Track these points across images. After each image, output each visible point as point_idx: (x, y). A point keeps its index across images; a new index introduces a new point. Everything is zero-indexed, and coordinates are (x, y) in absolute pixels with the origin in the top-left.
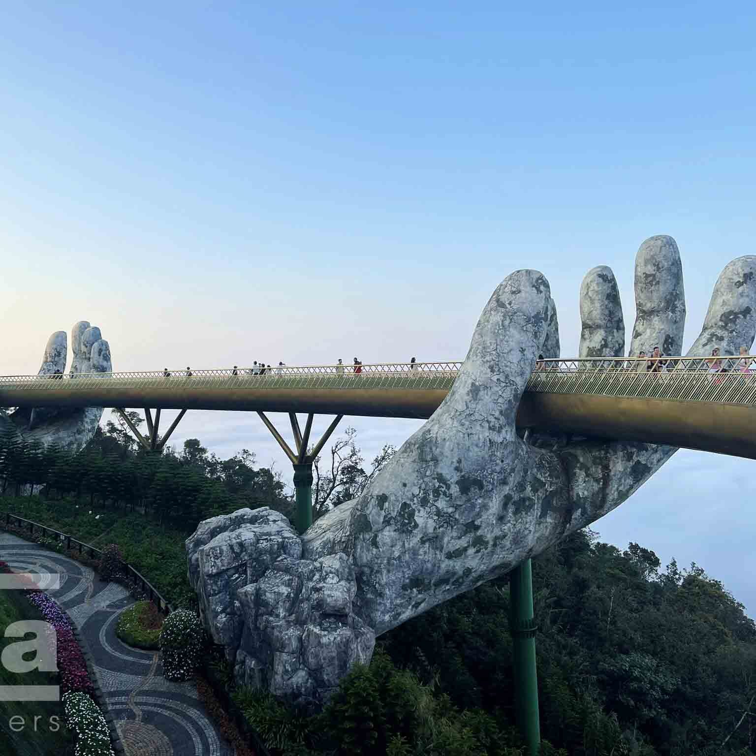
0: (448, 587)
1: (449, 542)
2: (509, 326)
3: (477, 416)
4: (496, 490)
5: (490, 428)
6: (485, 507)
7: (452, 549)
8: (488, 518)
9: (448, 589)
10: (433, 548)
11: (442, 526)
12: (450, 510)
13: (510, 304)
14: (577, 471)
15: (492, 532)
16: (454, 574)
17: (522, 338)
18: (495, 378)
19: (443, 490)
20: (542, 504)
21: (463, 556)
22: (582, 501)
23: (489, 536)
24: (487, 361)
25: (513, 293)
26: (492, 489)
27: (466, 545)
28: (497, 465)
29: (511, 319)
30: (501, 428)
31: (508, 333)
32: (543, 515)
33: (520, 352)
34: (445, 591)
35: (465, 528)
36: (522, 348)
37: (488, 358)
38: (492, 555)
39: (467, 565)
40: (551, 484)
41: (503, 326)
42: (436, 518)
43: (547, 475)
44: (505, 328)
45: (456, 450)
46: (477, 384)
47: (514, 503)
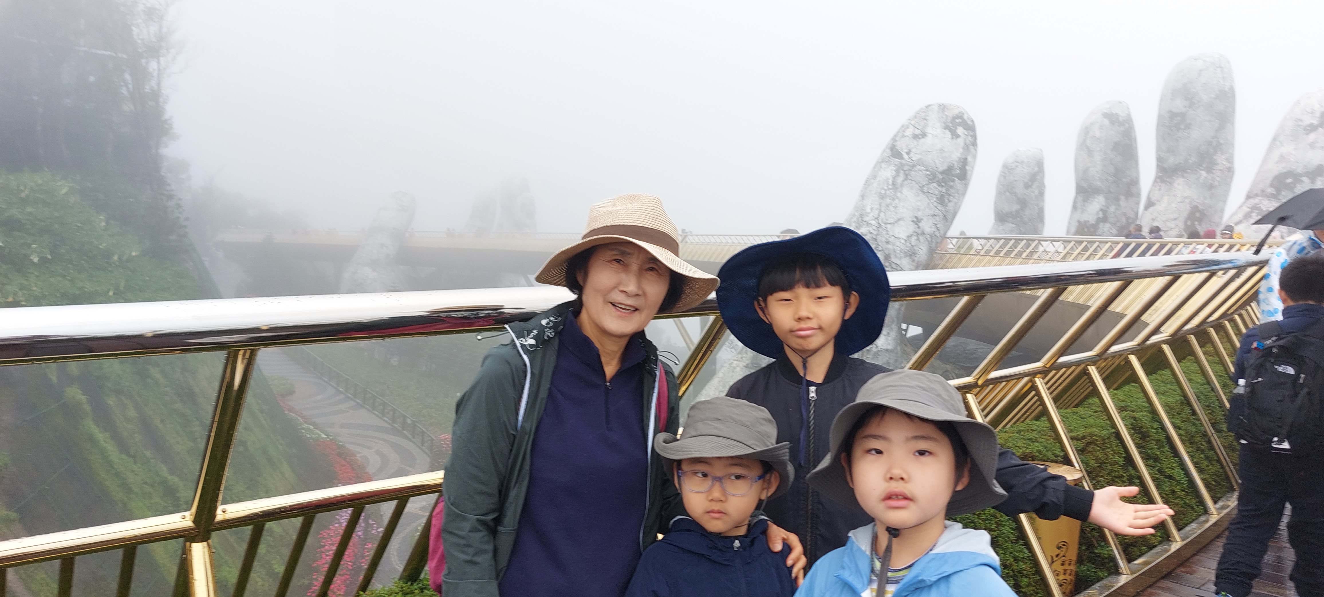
2: (902, 185)
13: (908, 153)
17: (919, 204)
25: (916, 137)
29: (907, 175)
31: (899, 195)
33: (911, 223)
36: (916, 217)
41: (893, 184)
44: (897, 188)
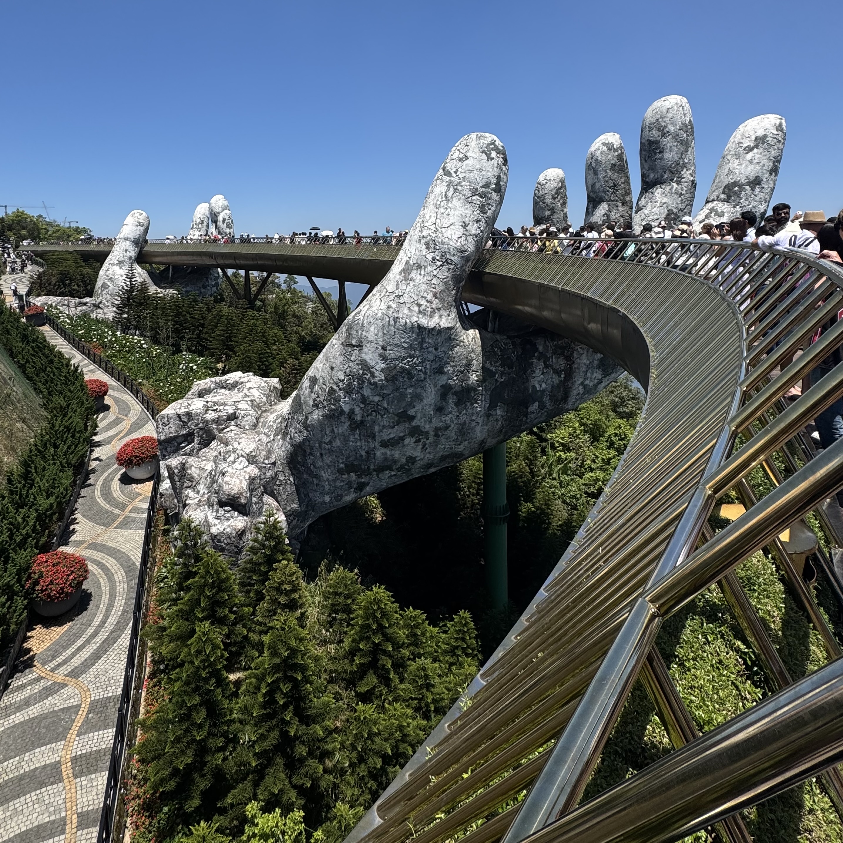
0: (393, 473)
1: (380, 431)
2: (452, 197)
3: (406, 298)
4: (430, 380)
5: (420, 312)
6: (418, 397)
7: (386, 438)
8: (423, 409)
9: (394, 475)
10: (364, 436)
11: (371, 414)
12: (377, 399)
13: (456, 172)
14: (535, 361)
15: (431, 422)
16: (395, 462)
18: (430, 257)
19: (367, 377)
20: (491, 396)
21: (400, 445)
22: (539, 394)
23: (427, 427)
24: (424, 237)
25: (460, 160)
26: (425, 378)
27: (402, 434)
28: (429, 352)
29: (455, 190)
30: (433, 312)
31: (450, 205)
32: (492, 406)
33: (461, 227)
34: (391, 476)
35: (396, 418)
36: (464, 222)
37: (425, 233)
38: (437, 446)
39: (408, 454)
40: (502, 374)
42: (362, 406)
43: (498, 364)
44: (448, 200)
45: (380, 334)
46: (411, 262)
47: (455, 394)
